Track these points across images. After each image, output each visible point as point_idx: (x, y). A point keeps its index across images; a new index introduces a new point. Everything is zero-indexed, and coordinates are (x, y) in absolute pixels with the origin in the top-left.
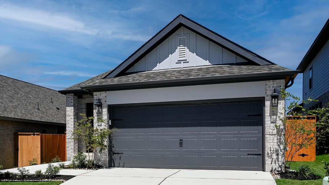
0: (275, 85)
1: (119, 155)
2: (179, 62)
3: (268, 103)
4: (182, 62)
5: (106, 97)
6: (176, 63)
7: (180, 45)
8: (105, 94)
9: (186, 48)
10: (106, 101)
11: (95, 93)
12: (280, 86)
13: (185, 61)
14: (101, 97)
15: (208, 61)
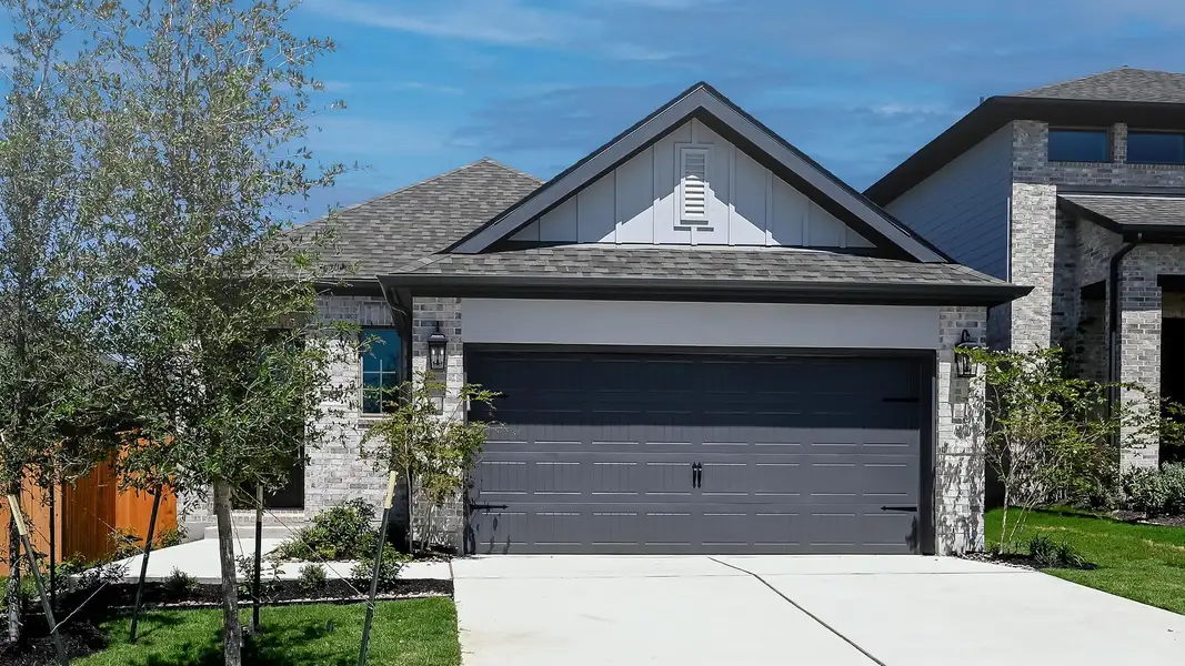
0: (963, 321)
1: (493, 513)
2: (685, 226)
3: (945, 369)
4: (694, 227)
5: (459, 316)
6: (676, 228)
7: (688, 174)
8: (458, 307)
9: (707, 184)
10: (458, 331)
11: (417, 301)
12: (976, 324)
13: (704, 226)
14: (441, 316)
15: (769, 234)
